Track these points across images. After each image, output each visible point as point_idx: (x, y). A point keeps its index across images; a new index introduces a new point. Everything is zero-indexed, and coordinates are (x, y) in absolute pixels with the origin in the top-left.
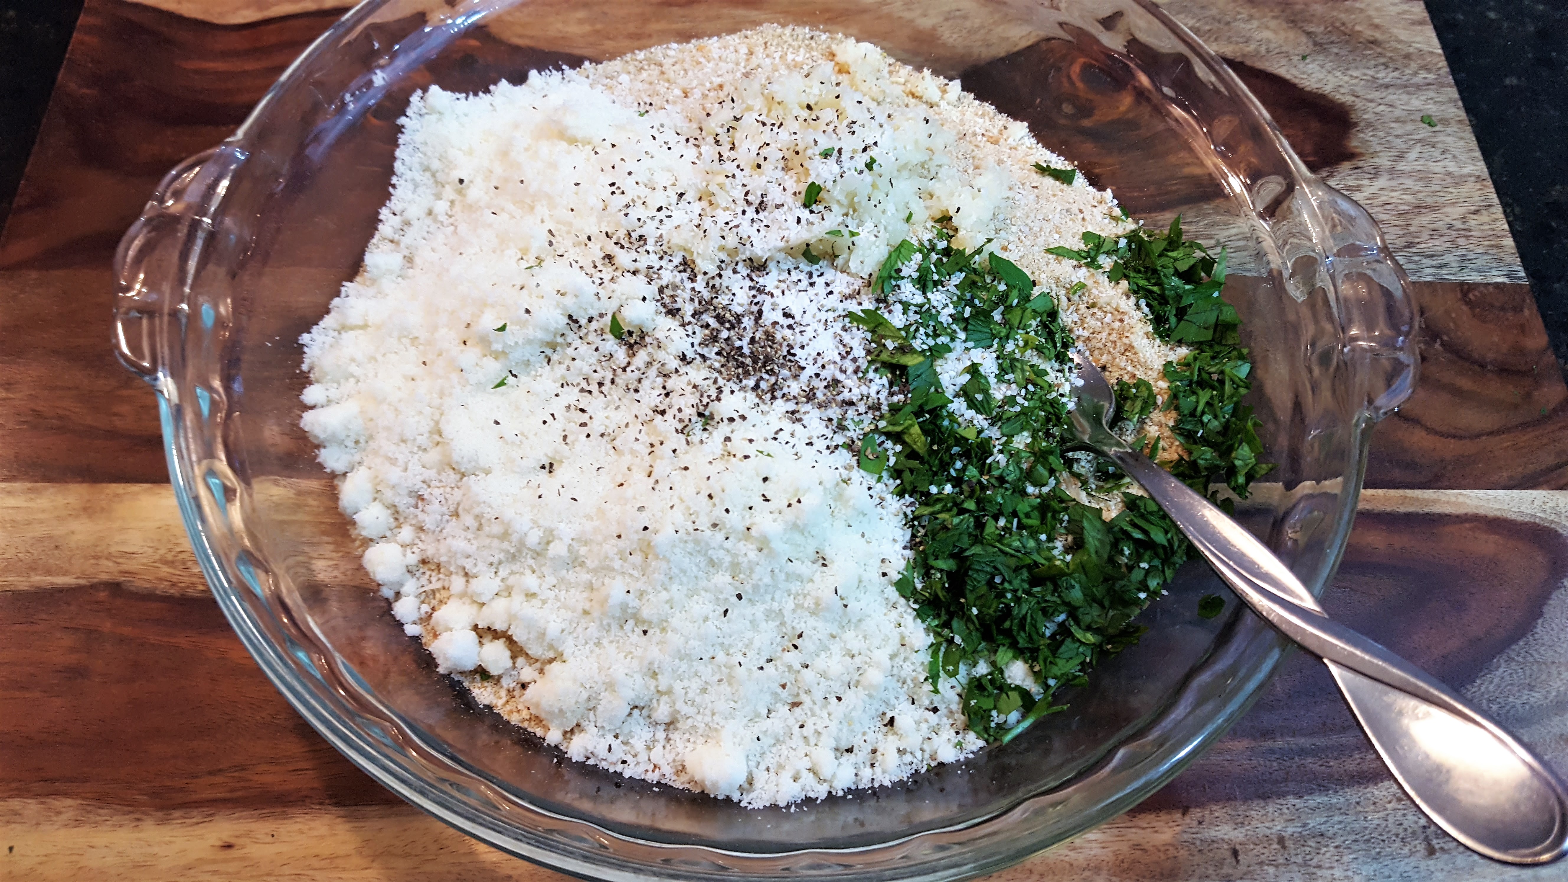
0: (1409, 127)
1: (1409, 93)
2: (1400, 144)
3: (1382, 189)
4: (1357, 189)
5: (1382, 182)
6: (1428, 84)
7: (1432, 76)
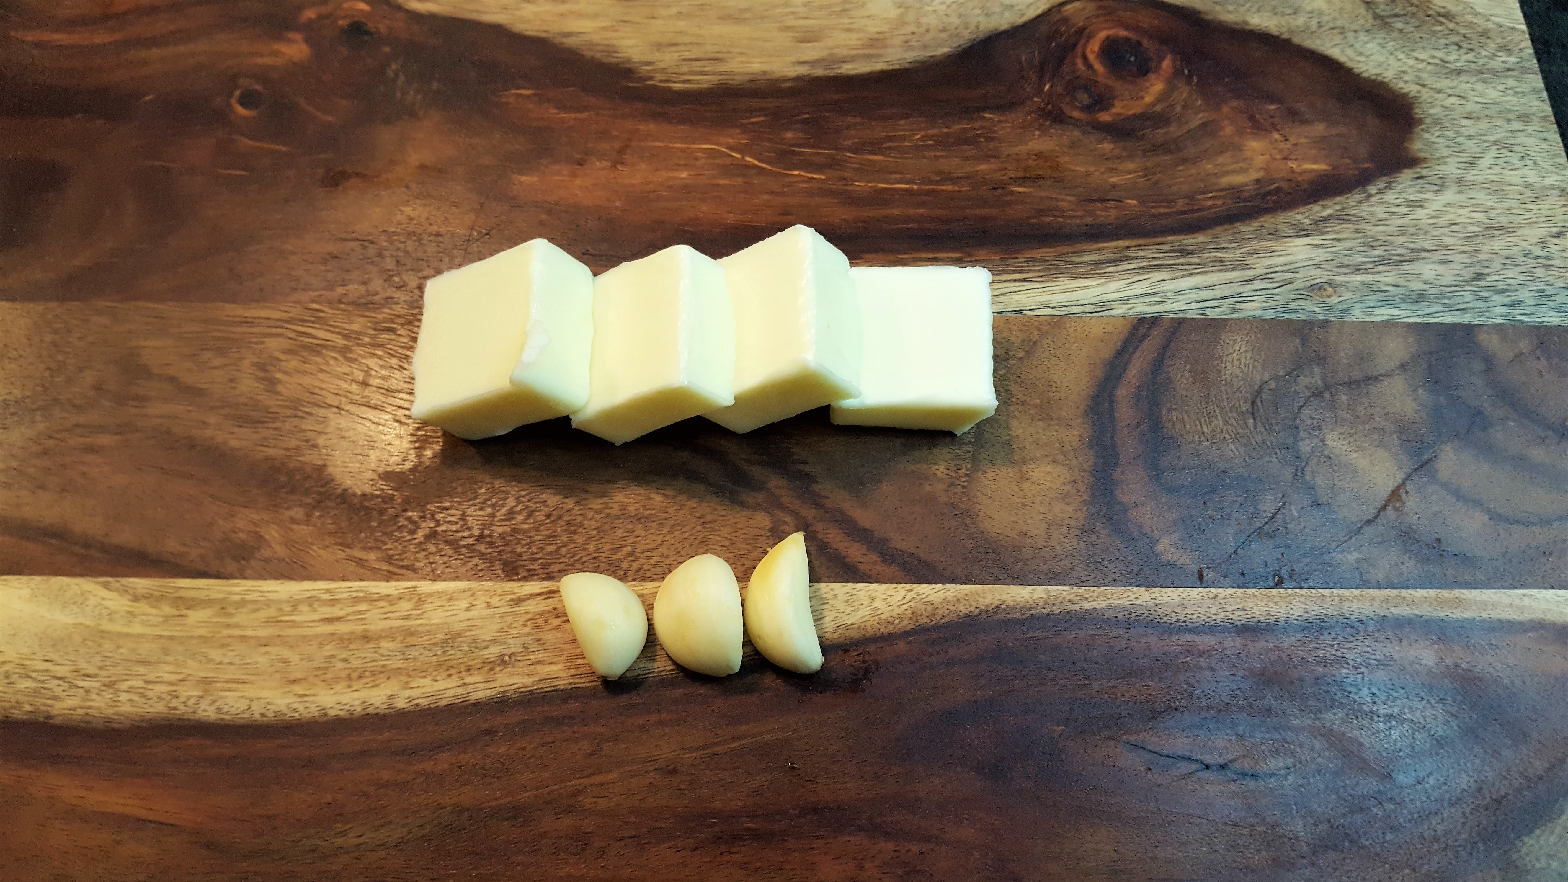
0: (1483, 125)
1: (1484, 81)
2: (1471, 146)
3: (1448, 205)
4: (1419, 204)
5: (1449, 196)
6: (1509, 69)
7: (1512, 59)
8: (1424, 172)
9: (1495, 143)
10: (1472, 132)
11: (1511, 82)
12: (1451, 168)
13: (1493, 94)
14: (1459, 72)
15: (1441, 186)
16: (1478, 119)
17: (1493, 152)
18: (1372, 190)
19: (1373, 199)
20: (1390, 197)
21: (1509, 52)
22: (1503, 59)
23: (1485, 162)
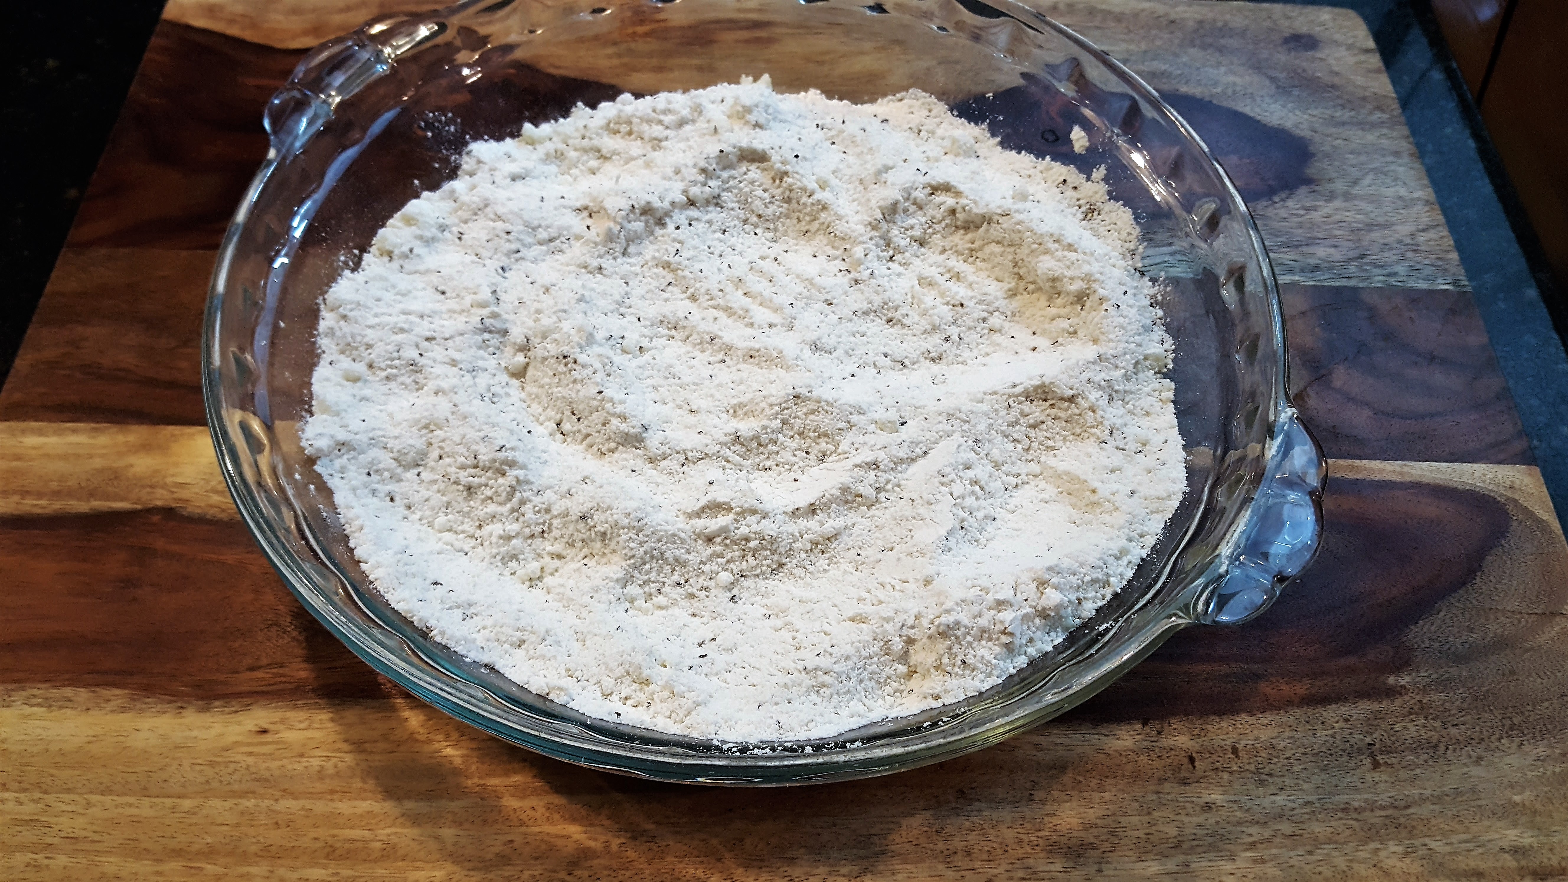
3: (1337, 209)
4: (1315, 209)
5: (1337, 203)
6: (1382, 123)
7: (1385, 116)
8: (1317, 188)
9: (1372, 170)
10: (1354, 162)
11: (1385, 131)
12: (1339, 186)
13: (1370, 137)
14: (1343, 124)
15: (1331, 196)
16: (1360, 154)
17: (1371, 176)
18: (1276, 199)
19: (1277, 205)
20: (1290, 203)
21: (1383, 111)
22: (1377, 116)
23: (1366, 181)
